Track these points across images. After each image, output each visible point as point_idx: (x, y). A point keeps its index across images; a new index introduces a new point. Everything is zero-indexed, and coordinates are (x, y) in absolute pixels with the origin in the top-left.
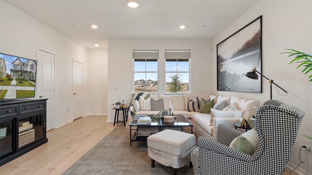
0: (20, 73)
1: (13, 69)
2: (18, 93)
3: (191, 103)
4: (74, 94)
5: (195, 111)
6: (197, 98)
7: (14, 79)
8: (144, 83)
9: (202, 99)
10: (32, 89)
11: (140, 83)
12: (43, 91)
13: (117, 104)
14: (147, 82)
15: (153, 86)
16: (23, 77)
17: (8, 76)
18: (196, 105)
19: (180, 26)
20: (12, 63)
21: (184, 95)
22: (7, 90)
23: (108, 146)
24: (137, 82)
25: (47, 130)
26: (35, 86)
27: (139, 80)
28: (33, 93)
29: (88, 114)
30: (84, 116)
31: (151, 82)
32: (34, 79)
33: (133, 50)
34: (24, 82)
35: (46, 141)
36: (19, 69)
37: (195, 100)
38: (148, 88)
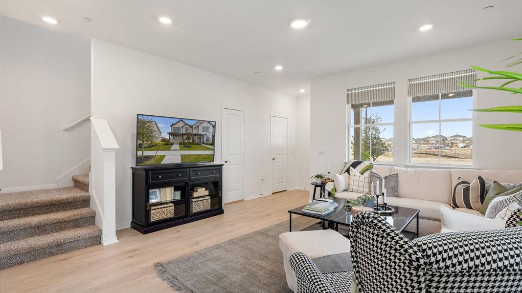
0: (185, 137)
1: (173, 132)
2: (185, 157)
3: (461, 188)
4: (273, 159)
5: (471, 208)
6: (480, 178)
7: (176, 144)
8: (443, 141)
9: (495, 182)
10: (209, 153)
11: (434, 142)
12: (229, 155)
13: (318, 177)
14: (451, 140)
15: (465, 147)
16: (191, 141)
17: (163, 140)
18: (474, 196)
19: (420, 26)
20: (171, 126)
21: (451, 170)
22: (165, 155)
23: (272, 235)
24: (428, 141)
26: (214, 150)
27: (433, 137)
28: (212, 158)
29: (297, 188)
30: (289, 189)
31: (461, 139)
32: (211, 142)
33: (348, 90)
34: (193, 146)
35: (222, 212)
36: (184, 132)
37: (474, 183)
38: (452, 150)
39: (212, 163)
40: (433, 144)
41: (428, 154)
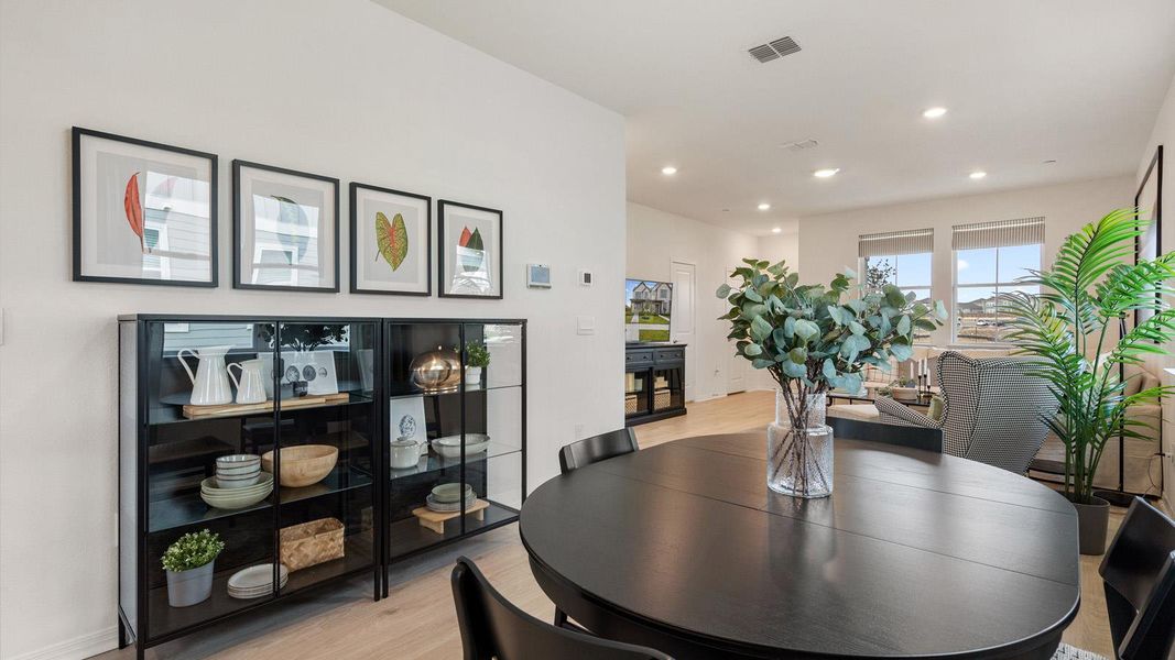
0: (644, 305)
1: (635, 298)
2: (642, 333)
4: (729, 340)
7: (637, 314)
10: (665, 327)
12: (681, 332)
16: (649, 311)
20: (634, 291)
25: (686, 400)
26: (669, 323)
28: (666, 335)
30: (749, 389)
32: (667, 312)
33: (861, 237)
34: (650, 317)
35: (684, 412)
36: (644, 299)
39: (666, 343)
40: (991, 315)
41: (979, 338)
